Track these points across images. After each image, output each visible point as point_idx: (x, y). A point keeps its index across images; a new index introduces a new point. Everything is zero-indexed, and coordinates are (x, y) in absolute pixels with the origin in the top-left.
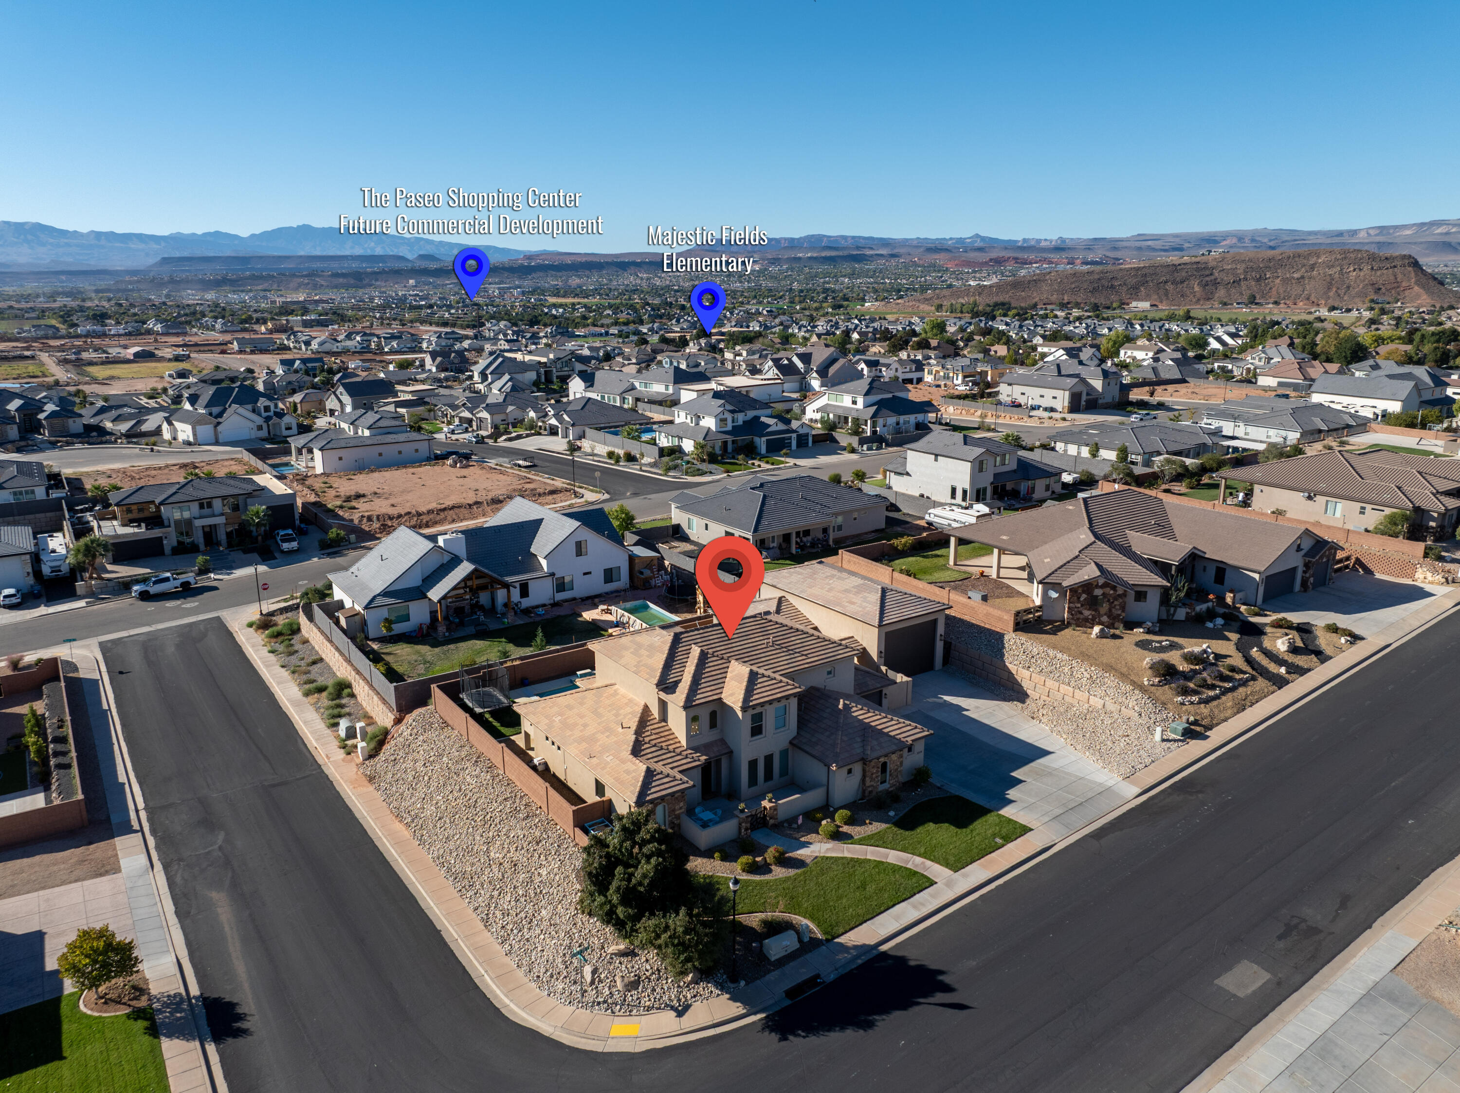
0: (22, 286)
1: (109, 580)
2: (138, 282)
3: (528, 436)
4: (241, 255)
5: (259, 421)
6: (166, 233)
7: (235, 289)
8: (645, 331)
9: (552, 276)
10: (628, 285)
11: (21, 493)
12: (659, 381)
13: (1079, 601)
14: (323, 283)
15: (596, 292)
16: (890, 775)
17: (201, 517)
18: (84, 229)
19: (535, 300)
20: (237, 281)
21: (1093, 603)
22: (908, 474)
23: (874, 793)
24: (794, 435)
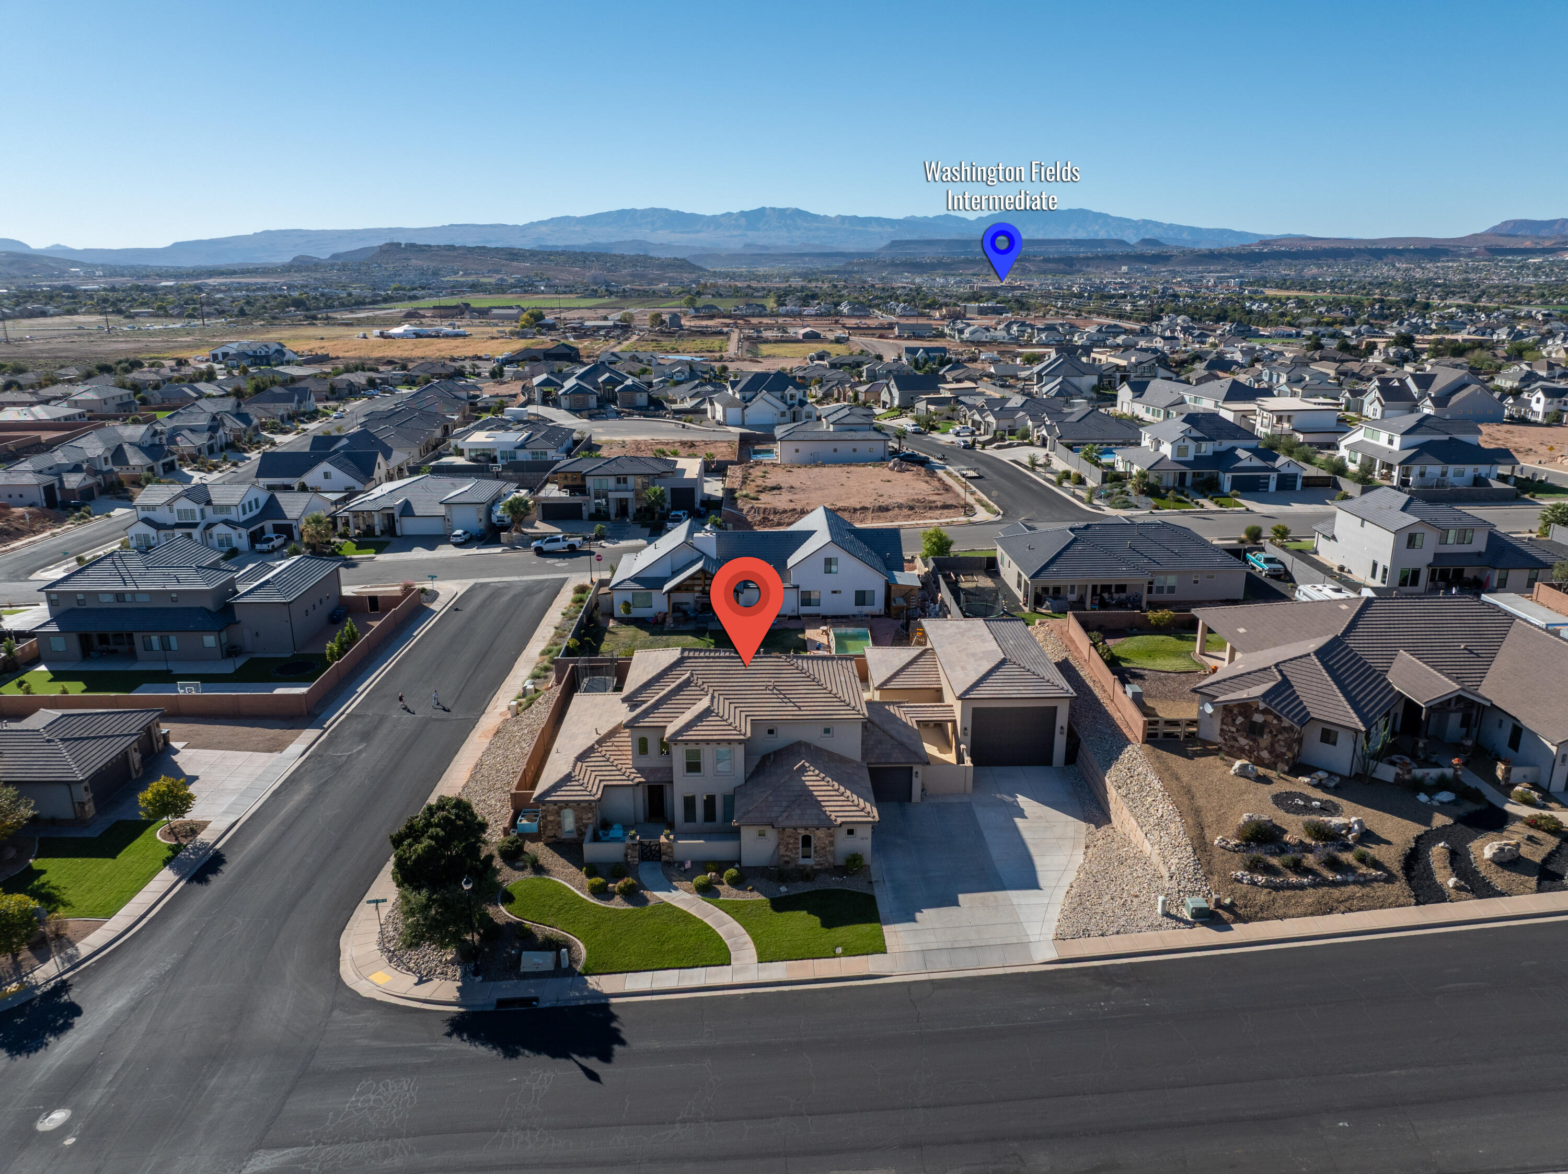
0: (773, 266)
1: (526, 534)
2: (864, 264)
3: (1019, 445)
4: (964, 238)
5: (783, 407)
6: (900, 216)
7: (947, 272)
8: (1348, 333)
9: (1286, 265)
10: (1377, 277)
11: (537, 453)
12: (1209, 396)
13: (1234, 724)
14: (1032, 268)
15: (1332, 286)
16: (815, 851)
17: (616, 491)
18: (832, 214)
19: (1249, 292)
20: (952, 264)
21: (1254, 730)
22: (1334, 538)
23: (792, 865)
24: (1274, 475)
